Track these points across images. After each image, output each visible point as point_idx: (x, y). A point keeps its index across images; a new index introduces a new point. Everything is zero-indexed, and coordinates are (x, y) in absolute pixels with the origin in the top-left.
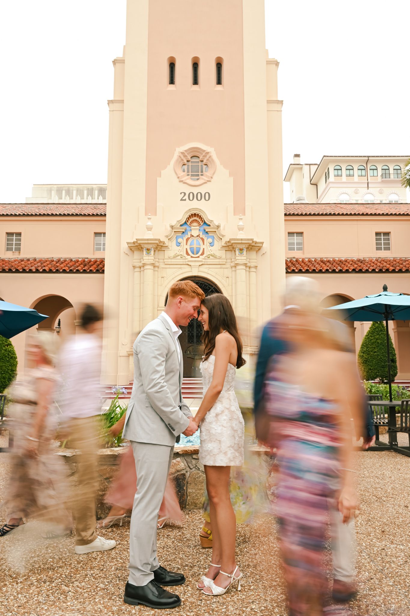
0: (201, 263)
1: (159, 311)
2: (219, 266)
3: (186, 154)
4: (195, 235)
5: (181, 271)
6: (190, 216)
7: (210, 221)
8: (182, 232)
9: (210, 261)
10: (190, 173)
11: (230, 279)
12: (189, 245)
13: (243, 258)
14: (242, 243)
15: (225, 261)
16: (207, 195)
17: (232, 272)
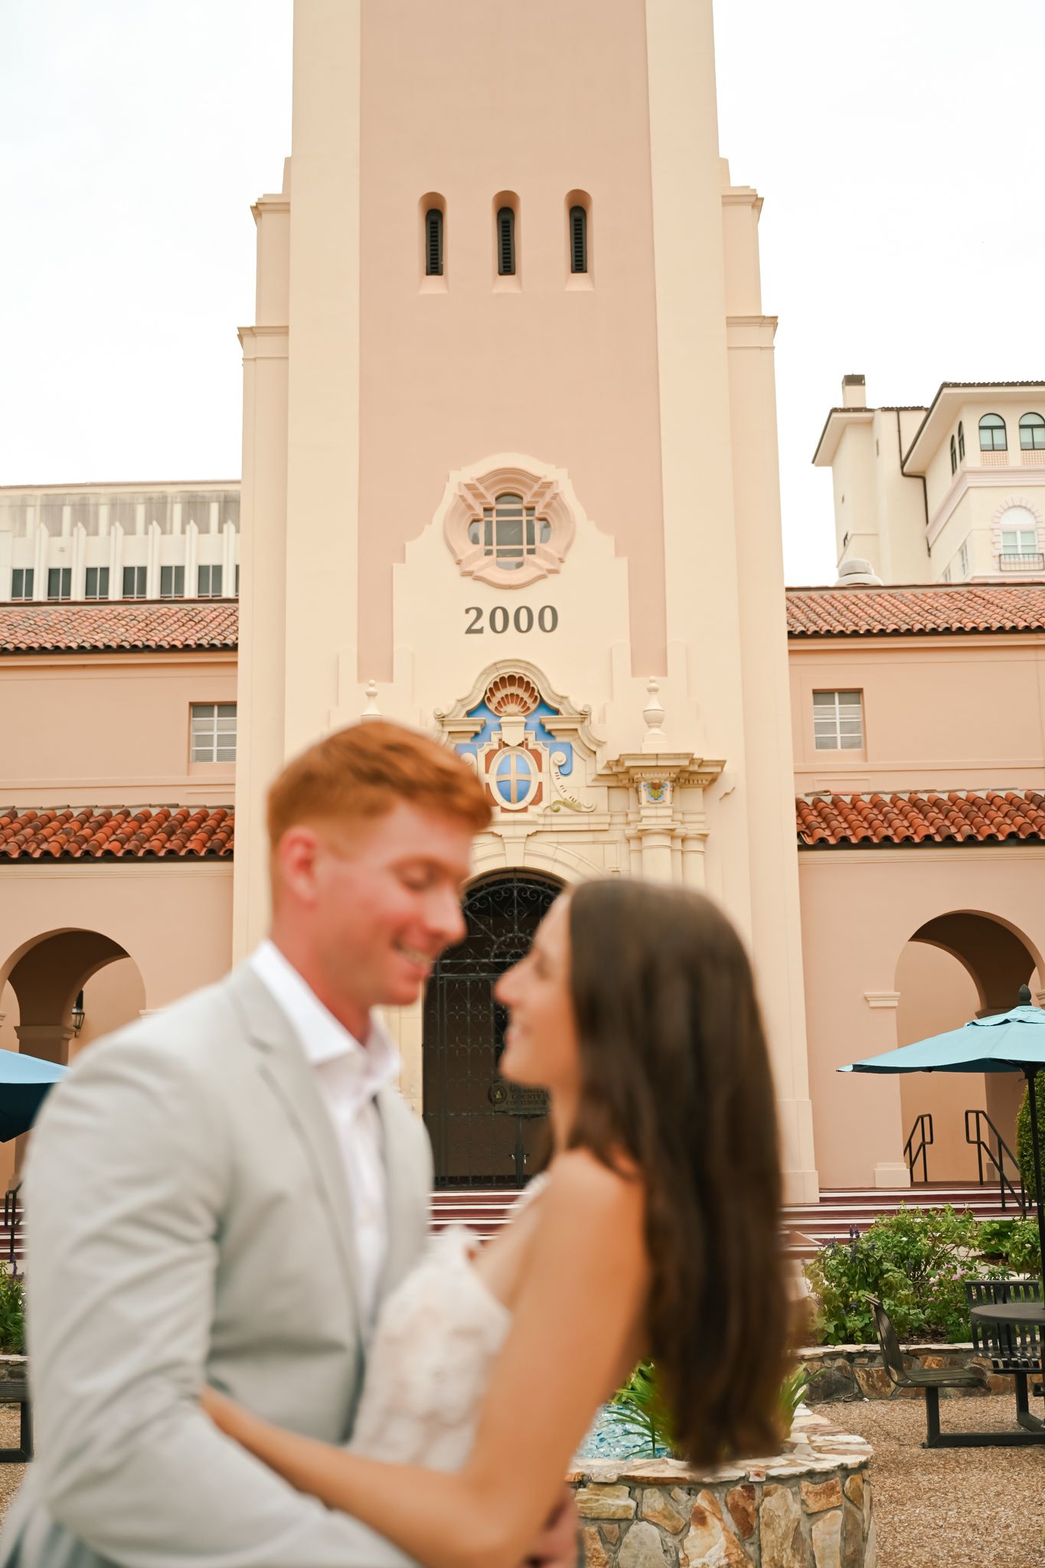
0: (532, 829)
2: (589, 837)
3: (482, 489)
4: (513, 742)
6: (496, 683)
7: (559, 699)
8: (473, 735)
9: (559, 821)
10: (494, 547)
12: (495, 772)
13: (661, 812)
14: (657, 766)
15: (608, 819)
16: (548, 615)
17: (630, 853)
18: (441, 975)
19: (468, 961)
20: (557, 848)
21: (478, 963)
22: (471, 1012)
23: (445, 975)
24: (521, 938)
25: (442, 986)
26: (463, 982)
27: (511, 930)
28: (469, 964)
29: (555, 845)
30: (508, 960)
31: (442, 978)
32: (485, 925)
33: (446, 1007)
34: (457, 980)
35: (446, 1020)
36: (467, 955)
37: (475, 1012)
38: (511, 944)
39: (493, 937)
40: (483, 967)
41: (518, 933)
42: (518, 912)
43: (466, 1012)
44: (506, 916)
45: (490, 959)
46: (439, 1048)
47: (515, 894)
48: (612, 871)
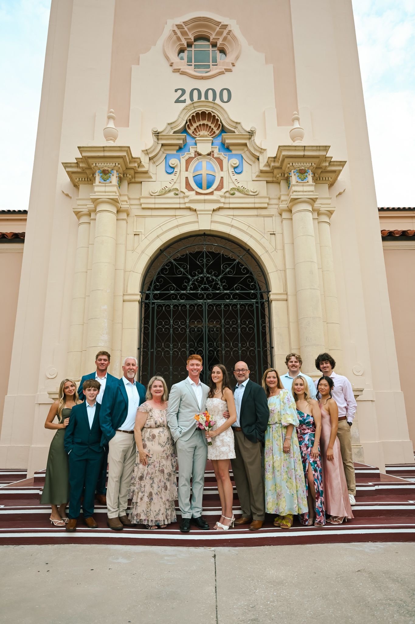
0: (216, 206)
1: (126, 304)
2: (254, 212)
3: (186, 29)
4: (204, 152)
5: (175, 223)
6: (193, 116)
7: (234, 125)
8: (177, 148)
9: (234, 201)
10: (193, 64)
11: (278, 236)
12: (192, 171)
13: (306, 188)
14: (304, 157)
15: (267, 200)
16: (225, 93)
17: (282, 222)
18: (153, 301)
20: (233, 219)
21: (178, 294)
22: (173, 326)
23: (156, 301)
24: (209, 277)
25: (153, 308)
26: (169, 306)
27: (202, 272)
28: (173, 294)
29: (232, 217)
30: (199, 292)
31: (153, 303)
32: (184, 269)
33: (155, 322)
34: (164, 305)
35: (155, 331)
36: (171, 288)
37: (176, 326)
38: (201, 281)
39: (189, 277)
40: (182, 296)
41: (206, 274)
42: (207, 261)
43: (170, 326)
44: (198, 263)
45: (187, 291)
46: (150, 351)
47: (205, 249)
48: (270, 234)
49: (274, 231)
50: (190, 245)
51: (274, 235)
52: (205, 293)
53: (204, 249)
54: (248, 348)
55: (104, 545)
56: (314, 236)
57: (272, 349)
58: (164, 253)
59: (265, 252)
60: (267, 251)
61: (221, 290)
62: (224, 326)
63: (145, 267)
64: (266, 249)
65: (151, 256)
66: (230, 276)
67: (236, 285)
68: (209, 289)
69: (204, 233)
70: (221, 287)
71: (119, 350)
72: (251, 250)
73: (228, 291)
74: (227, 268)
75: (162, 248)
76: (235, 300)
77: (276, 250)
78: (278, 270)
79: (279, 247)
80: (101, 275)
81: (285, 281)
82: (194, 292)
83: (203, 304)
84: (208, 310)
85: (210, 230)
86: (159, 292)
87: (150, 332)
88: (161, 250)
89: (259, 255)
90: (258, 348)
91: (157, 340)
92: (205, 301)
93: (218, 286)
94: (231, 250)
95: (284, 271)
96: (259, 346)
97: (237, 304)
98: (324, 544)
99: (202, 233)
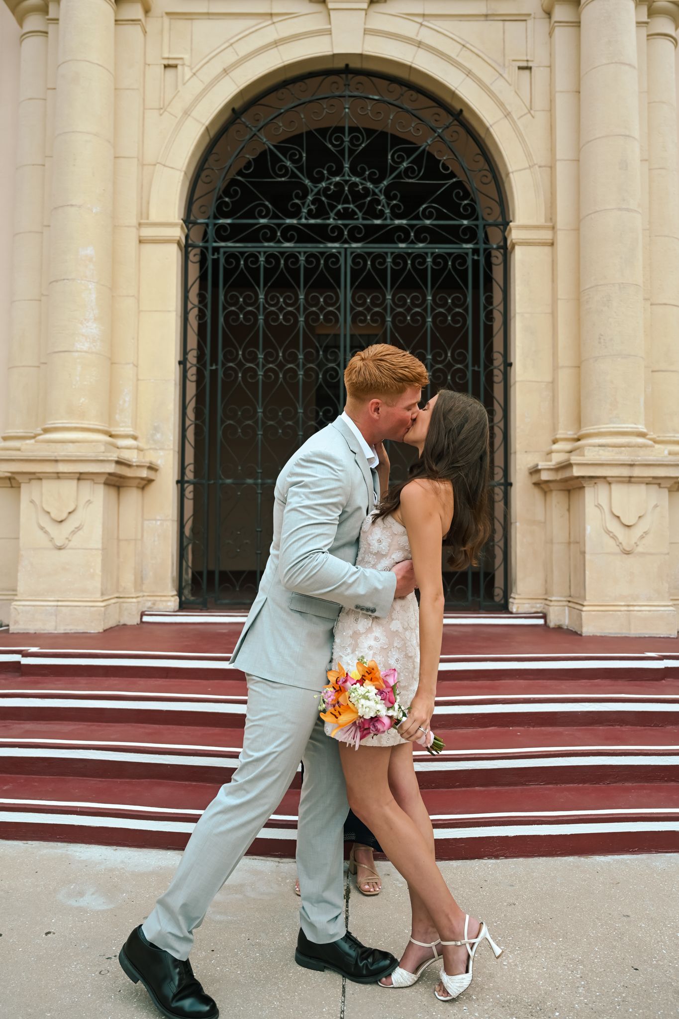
11: (540, 74)
17: (551, 34)
18: (215, 244)
19: (263, 221)
20: (421, 25)
21: (279, 225)
22: (265, 308)
23: (223, 244)
24: (355, 184)
25: (216, 262)
26: (254, 257)
27: (339, 171)
28: (265, 226)
29: (420, 20)
30: (331, 221)
31: (216, 250)
32: (293, 161)
33: (222, 297)
34: (242, 253)
35: (221, 320)
36: (261, 211)
37: (273, 309)
38: (337, 196)
39: (307, 182)
40: (289, 233)
41: (349, 176)
42: (351, 141)
43: (258, 308)
44: (330, 146)
45: (300, 219)
46: (209, 368)
47: (347, 110)
48: (520, 68)
49: (529, 58)
50: (307, 99)
51: (527, 72)
52: (346, 226)
53: (345, 108)
54: (449, 366)
55: (59, 844)
56: (636, 66)
57: (509, 368)
58: (243, 119)
59: (502, 115)
60: (508, 115)
61: (386, 219)
62: (392, 310)
63: (193, 154)
64: (505, 109)
65: (207, 123)
66: (410, 181)
67: (424, 206)
68: (356, 214)
69: (347, 65)
70: (387, 211)
71: (129, 364)
72: (466, 114)
73: (404, 222)
74: (403, 161)
75: (237, 106)
76: (421, 245)
77: (532, 112)
78: (535, 164)
79: (540, 102)
80: (74, 165)
81: (552, 194)
82: (319, 221)
83: (340, 253)
84: (352, 269)
85: (361, 55)
86: (229, 221)
87: (209, 321)
88: (233, 110)
89: (488, 125)
90: (473, 365)
91: (227, 342)
92: (346, 246)
93: (380, 207)
94: (415, 112)
95: (549, 169)
96: (476, 361)
97: (426, 254)
98: (639, 856)
99: (341, 65)
